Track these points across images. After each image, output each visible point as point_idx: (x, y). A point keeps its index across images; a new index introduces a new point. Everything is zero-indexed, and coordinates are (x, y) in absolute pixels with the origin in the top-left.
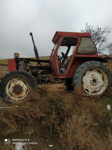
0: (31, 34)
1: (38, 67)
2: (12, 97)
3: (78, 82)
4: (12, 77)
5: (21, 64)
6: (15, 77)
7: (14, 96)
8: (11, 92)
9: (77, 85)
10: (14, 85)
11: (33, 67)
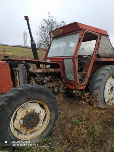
0: (26, 18)
1: (43, 73)
2: (20, 136)
3: (101, 93)
4: (22, 101)
5: (19, 70)
6: (28, 100)
7: (24, 133)
8: (18, 127)
9: (99, 97)
10: (25, 114)
11: (38, 73)
